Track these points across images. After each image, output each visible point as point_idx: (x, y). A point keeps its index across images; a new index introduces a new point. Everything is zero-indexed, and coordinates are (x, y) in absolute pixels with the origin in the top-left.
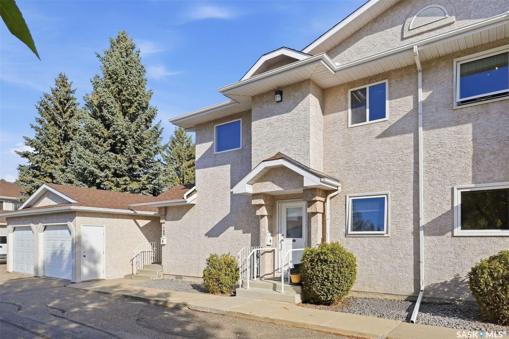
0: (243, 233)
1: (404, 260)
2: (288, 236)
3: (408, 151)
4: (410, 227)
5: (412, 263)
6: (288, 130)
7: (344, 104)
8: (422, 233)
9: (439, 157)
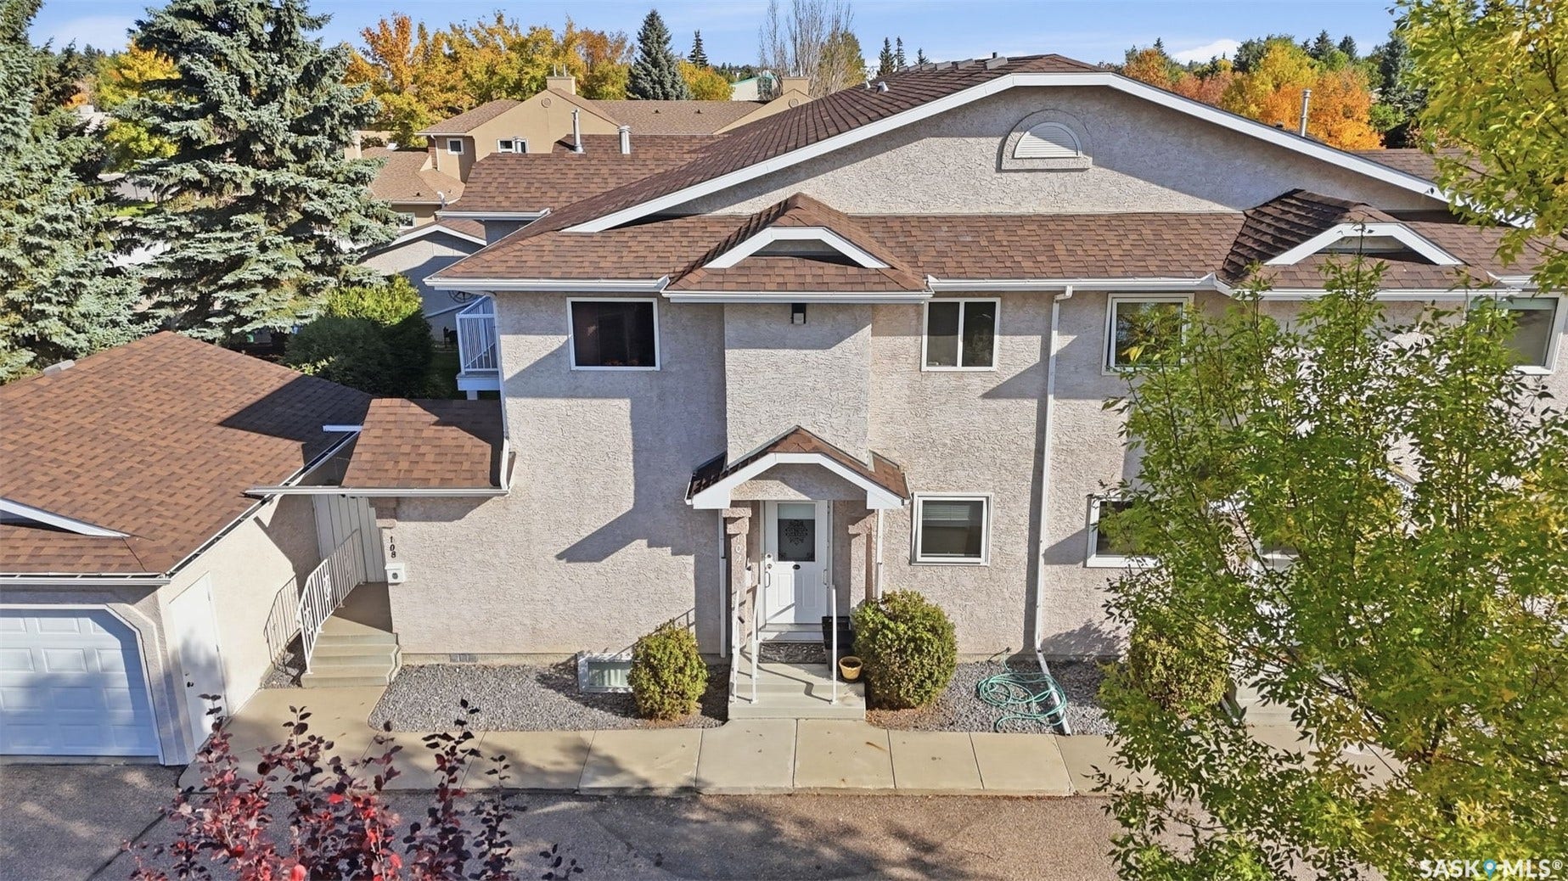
0: (674, 554)
1: (1011, 603)
2: (782, 557)
3: (1027, 430)
4: (1022, 552)
5: (1022, 606)
6: (819, 386)
7: (914, 322)
8: (1041, 560)
9: (1074, 446)
